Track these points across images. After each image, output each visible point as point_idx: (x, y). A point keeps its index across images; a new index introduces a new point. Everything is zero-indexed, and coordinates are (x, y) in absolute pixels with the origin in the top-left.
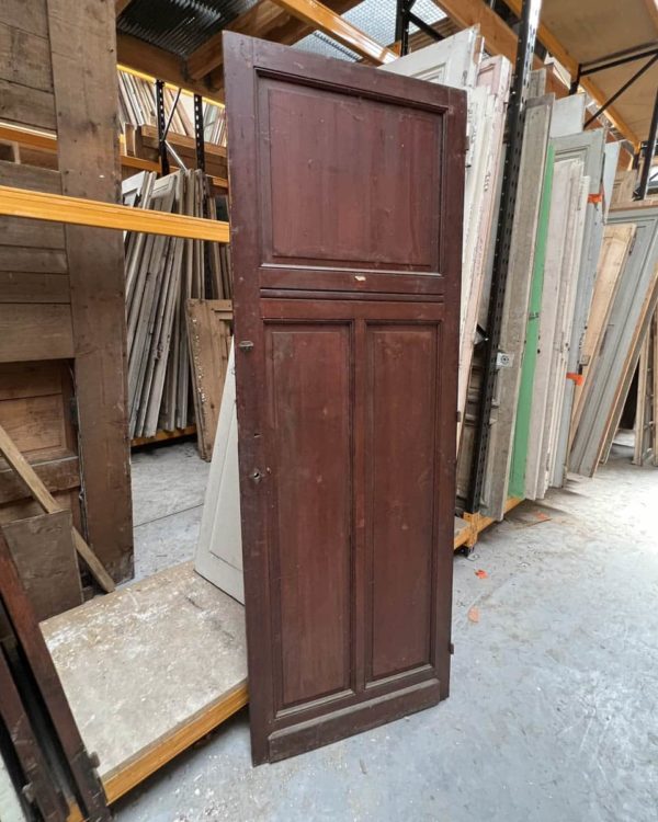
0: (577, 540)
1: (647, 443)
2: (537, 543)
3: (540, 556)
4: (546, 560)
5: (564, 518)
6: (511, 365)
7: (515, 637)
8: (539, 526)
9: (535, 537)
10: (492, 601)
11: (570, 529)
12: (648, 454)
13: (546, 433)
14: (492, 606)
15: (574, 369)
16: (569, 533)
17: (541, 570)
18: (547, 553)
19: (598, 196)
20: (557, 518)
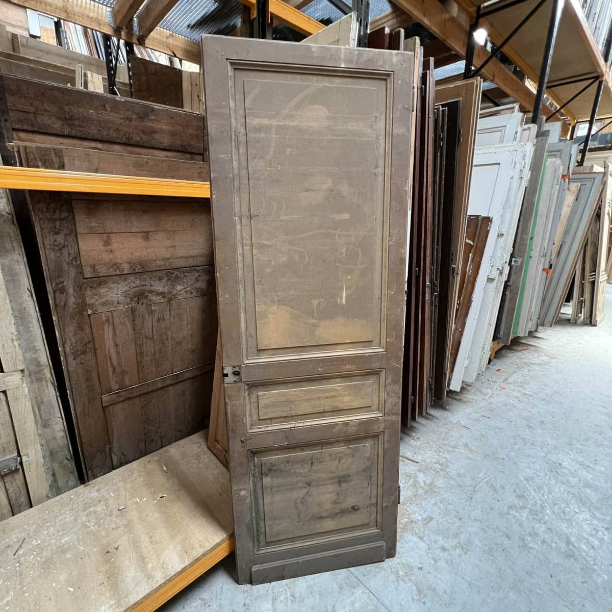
0: (546, 358)
1: (579, 312)
2: (524, 359)
3: (528, 364)
4: (532, 366)
5: (536, 349)
6: (519, 264)
7: (526, 394)
8: (524, 352)
9: (522, 357)
10: (509, 381)
11: (541, 353)
12: (580, 318)
13: (532, 301)
14: (510, 383)
15: (547, 266)
16: (541, 356)
17: (530, 370)
18: (531, 363)
19: (566, 176)
20: (532, 348)
